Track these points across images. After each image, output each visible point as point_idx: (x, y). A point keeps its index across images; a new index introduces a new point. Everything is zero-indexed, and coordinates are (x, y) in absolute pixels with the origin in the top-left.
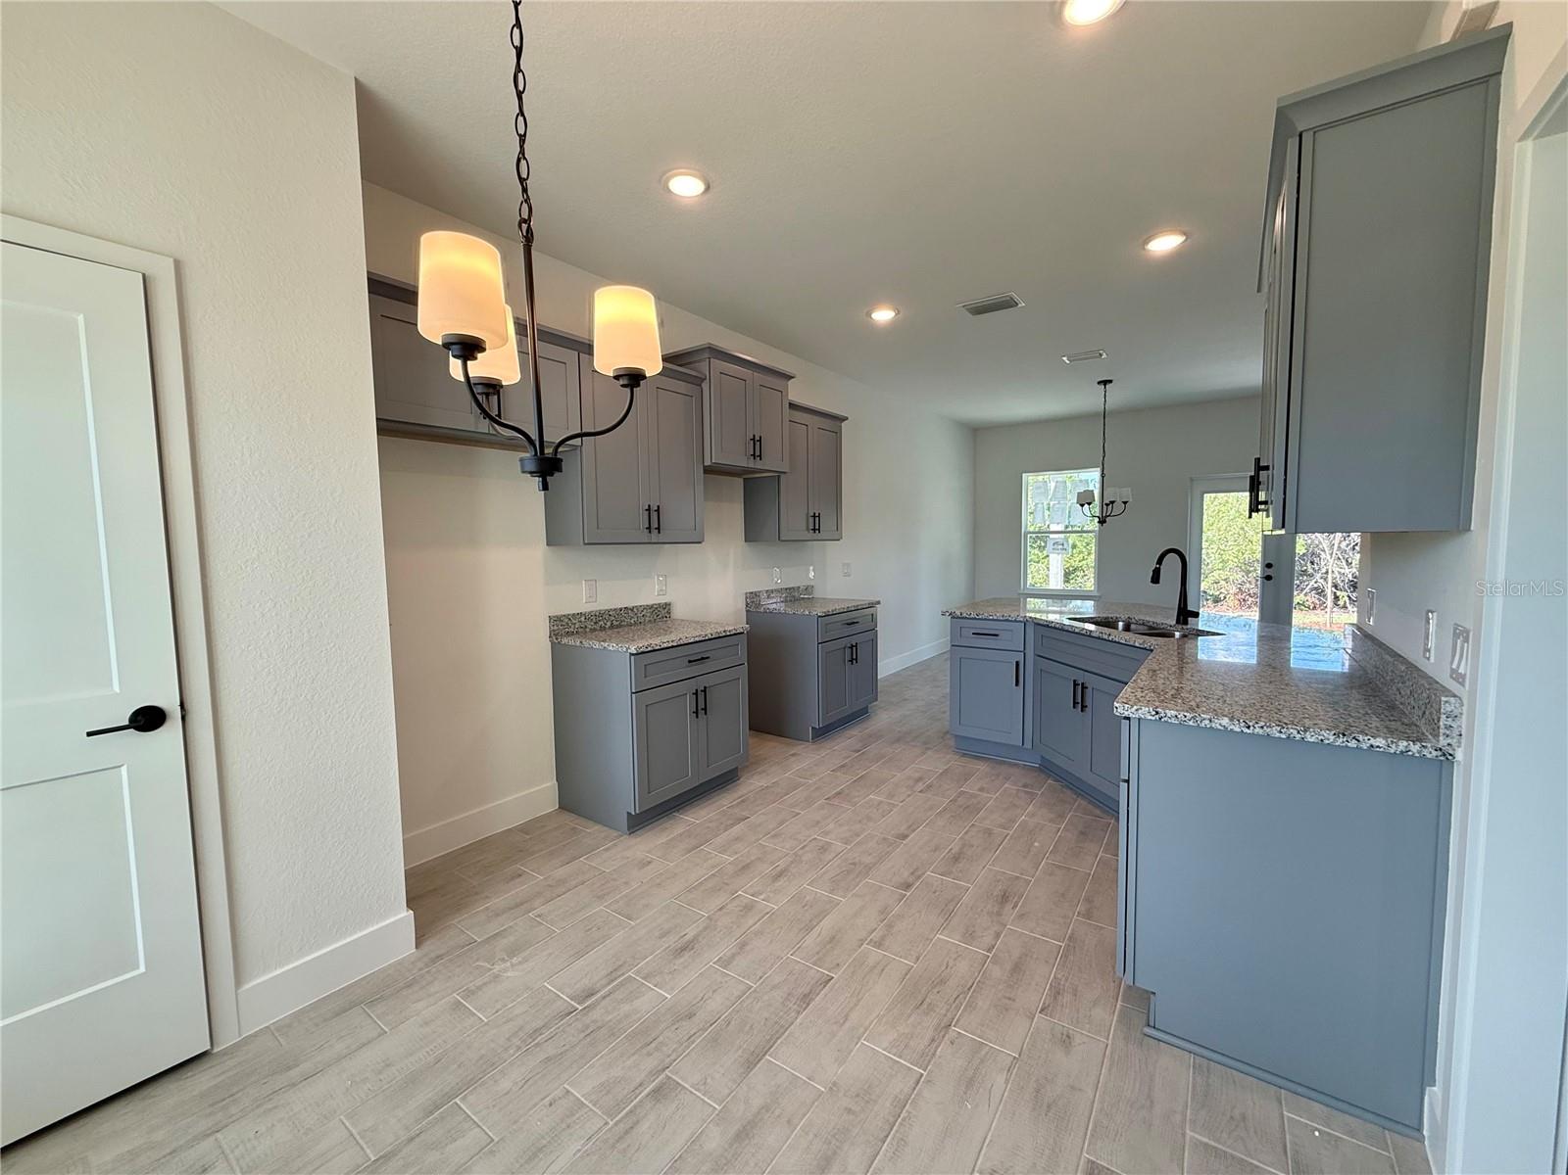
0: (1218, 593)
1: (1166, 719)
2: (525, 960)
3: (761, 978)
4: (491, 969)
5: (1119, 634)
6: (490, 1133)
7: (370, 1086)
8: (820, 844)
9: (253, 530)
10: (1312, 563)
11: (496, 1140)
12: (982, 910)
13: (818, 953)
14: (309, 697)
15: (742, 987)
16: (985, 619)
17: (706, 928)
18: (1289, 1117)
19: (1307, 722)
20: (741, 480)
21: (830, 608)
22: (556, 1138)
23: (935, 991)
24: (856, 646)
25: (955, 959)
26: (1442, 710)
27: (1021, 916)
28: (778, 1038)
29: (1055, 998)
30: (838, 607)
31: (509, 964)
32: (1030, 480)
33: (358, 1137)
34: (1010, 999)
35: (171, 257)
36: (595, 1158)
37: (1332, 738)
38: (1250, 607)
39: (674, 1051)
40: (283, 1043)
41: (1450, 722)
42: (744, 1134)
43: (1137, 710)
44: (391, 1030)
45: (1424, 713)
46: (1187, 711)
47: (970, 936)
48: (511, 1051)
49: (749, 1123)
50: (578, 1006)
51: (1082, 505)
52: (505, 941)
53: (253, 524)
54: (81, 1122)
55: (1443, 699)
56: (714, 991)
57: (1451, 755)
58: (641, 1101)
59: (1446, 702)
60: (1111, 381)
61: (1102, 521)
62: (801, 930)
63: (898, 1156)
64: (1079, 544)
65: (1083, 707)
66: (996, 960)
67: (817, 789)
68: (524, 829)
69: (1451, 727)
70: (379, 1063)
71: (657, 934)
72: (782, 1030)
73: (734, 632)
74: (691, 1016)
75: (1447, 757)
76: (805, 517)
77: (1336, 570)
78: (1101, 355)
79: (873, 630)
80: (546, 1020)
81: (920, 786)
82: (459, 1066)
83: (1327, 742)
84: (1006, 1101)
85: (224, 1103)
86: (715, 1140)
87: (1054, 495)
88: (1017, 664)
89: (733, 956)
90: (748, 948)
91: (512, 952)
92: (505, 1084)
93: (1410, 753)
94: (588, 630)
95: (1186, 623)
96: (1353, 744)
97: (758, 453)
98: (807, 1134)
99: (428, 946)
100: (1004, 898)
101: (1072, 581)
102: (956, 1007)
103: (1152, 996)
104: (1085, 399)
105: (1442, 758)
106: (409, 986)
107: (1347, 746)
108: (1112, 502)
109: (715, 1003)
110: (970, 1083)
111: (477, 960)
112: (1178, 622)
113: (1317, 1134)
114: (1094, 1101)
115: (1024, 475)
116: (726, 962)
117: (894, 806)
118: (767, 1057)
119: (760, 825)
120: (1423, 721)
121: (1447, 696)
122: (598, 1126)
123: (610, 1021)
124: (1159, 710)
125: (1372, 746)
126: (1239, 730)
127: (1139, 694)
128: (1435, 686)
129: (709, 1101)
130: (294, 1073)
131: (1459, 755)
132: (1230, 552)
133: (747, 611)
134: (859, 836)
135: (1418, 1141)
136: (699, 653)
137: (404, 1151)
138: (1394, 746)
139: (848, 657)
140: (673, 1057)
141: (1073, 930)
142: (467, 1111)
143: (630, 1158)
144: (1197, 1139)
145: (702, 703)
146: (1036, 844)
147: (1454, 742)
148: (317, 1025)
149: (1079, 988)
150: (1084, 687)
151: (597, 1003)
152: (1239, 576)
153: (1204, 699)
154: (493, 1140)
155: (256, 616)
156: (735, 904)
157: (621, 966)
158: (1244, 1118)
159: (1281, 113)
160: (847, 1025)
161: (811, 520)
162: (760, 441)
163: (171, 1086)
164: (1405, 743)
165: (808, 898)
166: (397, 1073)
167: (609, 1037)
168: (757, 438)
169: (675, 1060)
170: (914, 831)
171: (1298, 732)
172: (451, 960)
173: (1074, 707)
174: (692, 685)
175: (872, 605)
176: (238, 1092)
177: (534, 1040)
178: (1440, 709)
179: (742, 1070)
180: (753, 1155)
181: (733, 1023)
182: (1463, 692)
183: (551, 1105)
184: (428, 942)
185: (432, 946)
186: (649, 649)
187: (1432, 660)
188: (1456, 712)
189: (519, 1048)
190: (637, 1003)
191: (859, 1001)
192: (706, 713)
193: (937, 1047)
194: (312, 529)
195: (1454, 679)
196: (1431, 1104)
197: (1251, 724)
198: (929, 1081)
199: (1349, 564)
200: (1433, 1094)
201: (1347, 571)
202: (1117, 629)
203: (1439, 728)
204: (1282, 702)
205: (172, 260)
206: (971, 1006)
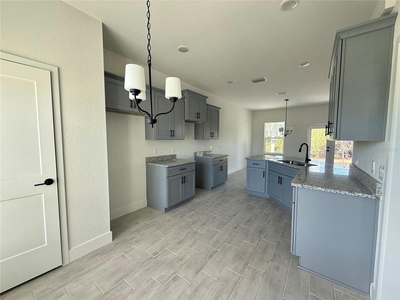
0: (314, 154)
1: (305, 187)
2: (140, 244)
3: (199, 251)
4: (131, 247)
5: (290, 165)
6: (132, 288)
7: (102, 275)
8: (214, 217)
9: (75, 135)
10: (339, 147)
11: (134, 290)
12: (255, 235)
13: (214, 245)
14: (88, 177)
15: (195, 253)
16: (256, 160)
17: (185, 237)
18: (335, 290)
19: (341, 189)
20: (194, 124)
21: (216, 157)
22: (149, 290)
23: (244, 255)
24: (222, 166)
25: (249, 247)
26: (377, 187)
27: (265, 237)
28: (204, 266)
29: (274, 257)
30: (218, 156)
31: (136, 245)
32: (267, 125)
33: (99, 288)
34: (263, 257)
35: (57, 67)
36: (159, 295)
37: (348, 193)
38: (322, 158)
39: (178, 268)
40: (80, 264)
41: (379, 190)
42: (196, 290)
43: (297, 185)
44: (107, 261)
45: (372, 187)
46: (310, 186)
47: (252, 241)
48: (137, 268)
49: (197, 287)
50: (153, 256)
51: (280, 131)
52: (135, 239)
53: (75, 134)
54: (31, 282)
55: (377, 184)
56: (188, 254)
57: (379, 198)
58: (170, 281)
59: (378, 184)
60: (288, 100)
61: (285, 136)
62: (209, 239)
63: (235, 297)
64: (278, 141)
65: (281, 183)
66: (259, 247)
67: (212, 202)
68: (139, 211)
69: (379, 191)
70: (104, 270)
71: (173, 239)
72: (205, 264)
73: (192, 162)
74: (182, 260)
75: (378, 199)
76: (210, 133)
77: (345, 149)
78: (286, 93)
79: (227, 162)
80: (146, 260)
81: (239, 202)
82: (124, 271)
83: (347, 194)
84: (262, 284)
85: (66, 278)
86: (189, 292)
87: (273, 128)
88: (264, 172)
89: (192, 245)
90: (196, 243)
91: (137, 242)
92: (136, 276)
93: (368, 197)
94: (155, 161)
95: (308, 162)
96: (353, 195)
97: (198, 117)
98: (212, 290)
99: (115, 240)
100: (261, 232)
101: (276, 150)
102: (249, 259)
103: (300, 258)
104: (281, 104)
105: (377, 199)
106: (111, 250)
107: (352, 195)
108: (288, 131)
109: (188, 257)
110: (253, 278)
111: (128, 244)
112: (306, 162)
113: (342, 294)
114: (285, 284)
115: (265, 123)
116: (190, 246)
117: (232, 207)
118: (201, 271)
119: (198, 212)
120: (371, 189)
121: (378, 183)
122: (159, 287)
123: (162, 260)
124: (303, 185)
125: (358, 195)
126: (324, 190)
127: (297, 181)
128: (375, 180)
129: (187, 281)
130: (83, 271)
131: (381, 198)
132: (318, 144)
133: (195, 157)
134: (223, 215)
135: (369, 297)
136: (183, 168)
137: (111, 292)
138: (364, 196)
139: (220, 169)
140: (178, 270)
141: (279, 240)
142: (127, 282)
143: (168, 295)
144: (312, 295)
145: (184, 180)
146: (269, 218)
147: (380, 195)
148: (88, 259)
149: (281, 255)
150: (281, 178)
151: (158, 256)
152: (320, 150)
153: (314, 182)
154: (133, 290)
155: (75, 157)
156: (192, 231)
157: (164, 247)
158: (323, 289)
159: (337, 34)
160: (222, 263)
161: (211, 134)
162: (199, 114)
163: (53, 274)
164: (367, 195)
165: (211, 230)
166: (109, 272)
167: (161, 264)
168: (198, 113)
169: (178, 271)
170: (237, 214)
171: (339, 191)
172: (121, 244)
173: (279, 183)
174: (181, 176)
175: (226, 156)
176: (69, 276)
177: (143, 265)
178: (376, 186)
179: (195, 274)
180: (199, 296)
181: (193, 262)
182: (383, 182)
183: (147, 281)
184: (116, 239)
185: (116, 240)
186: (171, 166)
187: (374, 174)
188: (380, 187)
189: (139, 267)
190: (168, 256)
191: (224, 257)
192: (185, 183)
193: (245, 269)
194: (89, 135)
195: (380, 179)
196: (372, 287)
197: (327, 189)
198: (243, 278)
199: (348, 147)
200: (373, 285)
201: (348, 149)
202: (290, 163)
203: (376, 191)
204: (334, 184)
205: (57, 68)
206: (253, 259)
